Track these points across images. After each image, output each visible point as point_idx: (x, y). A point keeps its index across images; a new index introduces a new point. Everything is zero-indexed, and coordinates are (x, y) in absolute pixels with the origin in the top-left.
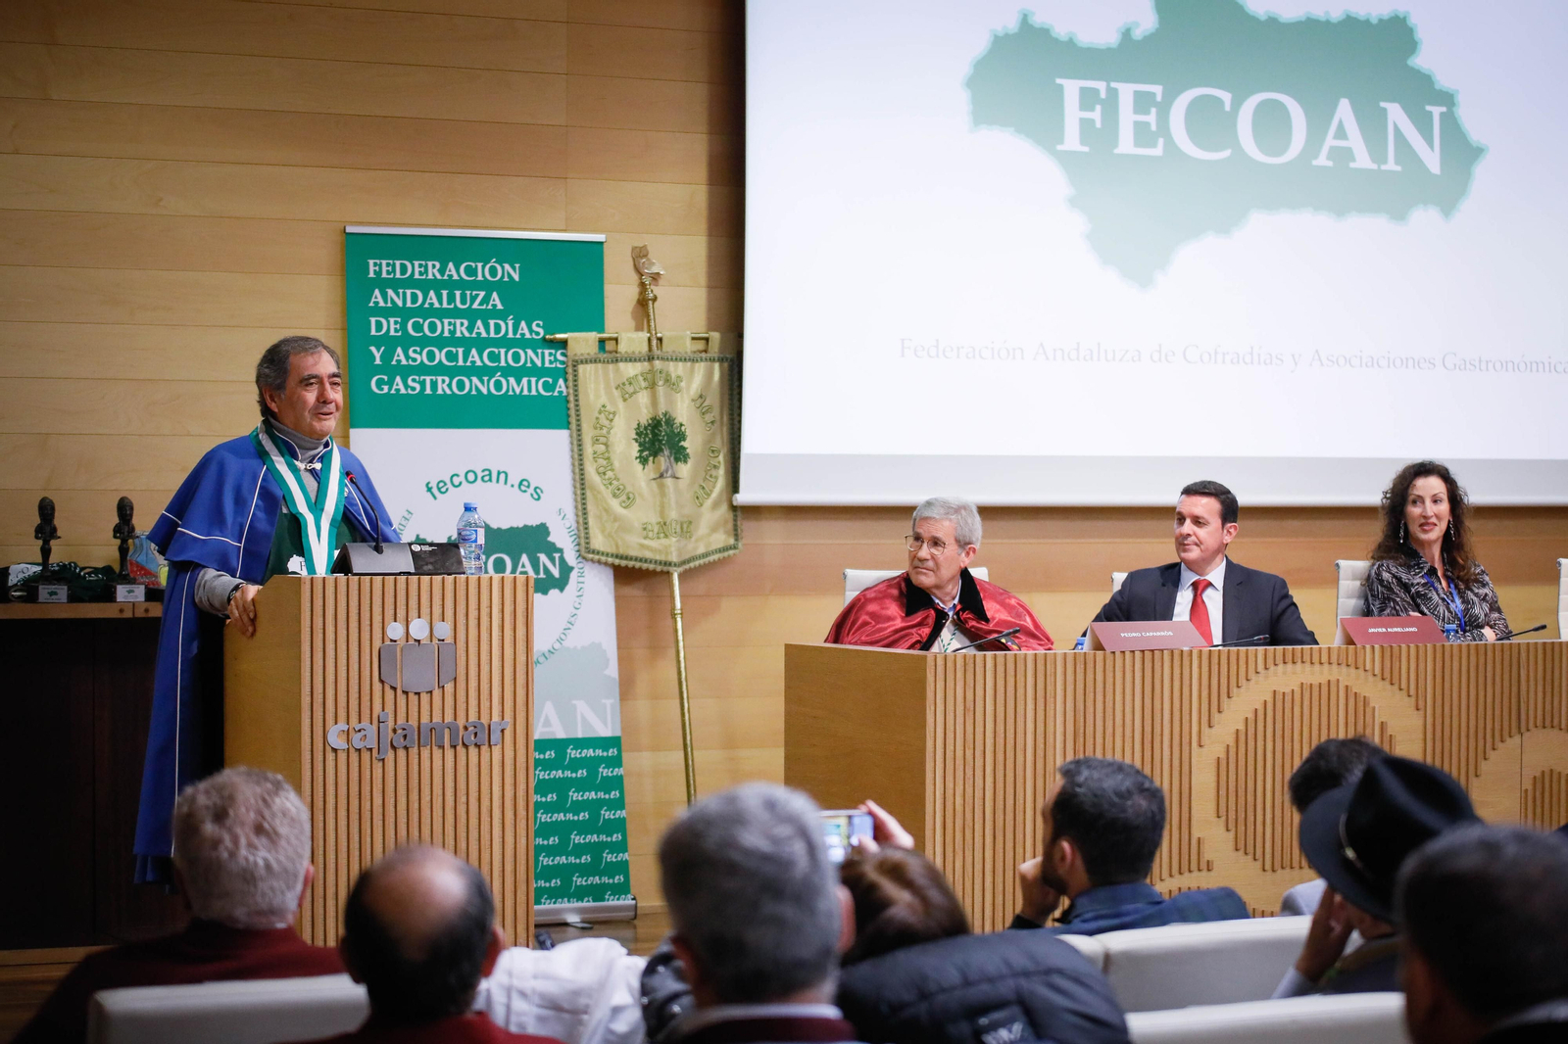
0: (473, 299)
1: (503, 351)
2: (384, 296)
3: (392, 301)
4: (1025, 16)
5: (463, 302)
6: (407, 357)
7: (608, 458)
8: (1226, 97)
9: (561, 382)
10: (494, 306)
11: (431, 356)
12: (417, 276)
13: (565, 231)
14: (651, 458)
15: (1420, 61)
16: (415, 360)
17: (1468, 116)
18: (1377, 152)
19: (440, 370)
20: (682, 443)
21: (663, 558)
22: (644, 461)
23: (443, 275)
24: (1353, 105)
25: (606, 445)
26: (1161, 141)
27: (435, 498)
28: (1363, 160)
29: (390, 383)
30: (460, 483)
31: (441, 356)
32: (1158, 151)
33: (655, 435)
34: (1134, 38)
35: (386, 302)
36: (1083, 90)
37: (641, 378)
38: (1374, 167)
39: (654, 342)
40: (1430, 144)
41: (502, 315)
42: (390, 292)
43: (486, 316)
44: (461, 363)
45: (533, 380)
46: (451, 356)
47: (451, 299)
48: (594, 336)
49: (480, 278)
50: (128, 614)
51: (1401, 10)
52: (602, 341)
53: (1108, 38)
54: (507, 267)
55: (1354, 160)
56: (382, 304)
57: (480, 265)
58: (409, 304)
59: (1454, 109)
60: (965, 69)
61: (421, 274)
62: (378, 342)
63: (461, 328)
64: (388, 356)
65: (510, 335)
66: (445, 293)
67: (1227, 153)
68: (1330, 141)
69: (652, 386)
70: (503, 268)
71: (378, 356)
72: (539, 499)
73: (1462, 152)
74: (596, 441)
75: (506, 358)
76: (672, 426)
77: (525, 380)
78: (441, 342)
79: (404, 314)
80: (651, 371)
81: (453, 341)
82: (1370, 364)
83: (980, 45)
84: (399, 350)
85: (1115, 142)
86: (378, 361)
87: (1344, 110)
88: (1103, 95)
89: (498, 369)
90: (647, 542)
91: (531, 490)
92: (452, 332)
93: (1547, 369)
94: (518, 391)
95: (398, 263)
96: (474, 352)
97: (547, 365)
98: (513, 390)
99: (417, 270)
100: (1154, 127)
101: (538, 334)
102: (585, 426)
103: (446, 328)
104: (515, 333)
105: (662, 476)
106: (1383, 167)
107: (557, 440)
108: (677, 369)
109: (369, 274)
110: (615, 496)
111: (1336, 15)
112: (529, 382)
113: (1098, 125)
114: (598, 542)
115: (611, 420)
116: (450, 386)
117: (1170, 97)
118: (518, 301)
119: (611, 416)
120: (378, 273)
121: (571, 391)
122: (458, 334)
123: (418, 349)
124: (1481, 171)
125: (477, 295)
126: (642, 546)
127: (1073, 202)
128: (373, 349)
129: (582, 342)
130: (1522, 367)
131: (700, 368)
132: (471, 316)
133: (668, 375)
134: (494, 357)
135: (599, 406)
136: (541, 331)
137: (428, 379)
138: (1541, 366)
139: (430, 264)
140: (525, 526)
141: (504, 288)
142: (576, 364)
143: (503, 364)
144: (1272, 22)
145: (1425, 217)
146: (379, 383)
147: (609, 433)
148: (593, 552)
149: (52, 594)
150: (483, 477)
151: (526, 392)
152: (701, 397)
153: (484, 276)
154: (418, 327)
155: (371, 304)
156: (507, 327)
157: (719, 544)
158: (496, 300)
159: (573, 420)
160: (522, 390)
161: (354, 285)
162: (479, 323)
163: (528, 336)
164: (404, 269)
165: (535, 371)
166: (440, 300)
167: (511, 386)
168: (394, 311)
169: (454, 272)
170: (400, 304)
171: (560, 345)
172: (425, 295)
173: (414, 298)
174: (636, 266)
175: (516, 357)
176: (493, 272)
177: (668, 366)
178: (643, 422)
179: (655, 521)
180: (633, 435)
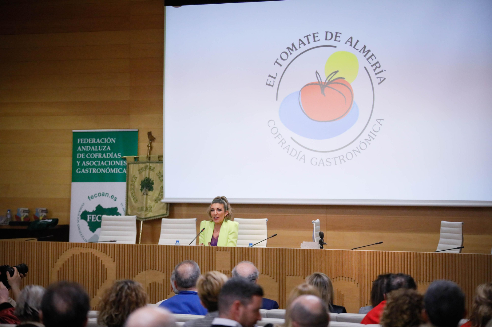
1: (110, 161)
2: (81, 148)
3: (83, 149)
5: (101, 149)
6: (86, 164)
9: (125, 169)
10: (108, 150)
11: (92, 163)
12: (89, 142)
13: (129, 129)
16: (87, 164)
19: (94, 167)
22: (141, 190)
23: (96, 142)
27: (90, 200)
29: (81, 170)
30: (97, 197)
31: (94, 163)
35: (81, 149)
37: (144, 168)
39: (148, 158)
41: (110, 152)
43: (106, 152)
44: (99, 165)
46: (97, 163)
47: (98, 148)
48: (133, 157)
49: (105, 142)
52: (135, 158)
54: (112, 139)
57: (105, 139)
58: (87, 150)
61: (91, 142)
62: (79, 160)
63: (100, 156)
64: (81, 163)
66: (96, 147)
72: (116, 200)
75: (110, 163)
76: (150, 181)
77: (115, 169)
78: (94, 160)
79: (86, 152)
81: (98, 159)
84: (84, 162)
86: (78, 165)
89: (108, 166)
91: (114, 198)
92: (97, 157)
94: (113, 172)
95: (85, 139)
96: (102, 162)
97: (121, 165)
99: (90, 141)
101: (119, 157)
104: (113, 156)
109: (77, 142)
110: (134, 199)
112: (116, 170)
115: (136, 179)
116: (96, 171)
118: (114, 148)
120: (80, 142)
121: (127, 172)
123: (89, 161)
125: (104, 147)
128: (77, 162)
129: (130, 158)
132: (102, 152)
134: (107, 163)
135: (133, 176)
136: (120, 156)
137: (91, 169)
139: (93, 139)
140: (112, 208)
141: (111, 145)
142: (128, 164)
143: (109, 165)
146: (79, 171)
147: (135, 182)
150: (102, 195)
153: (106, 142)
154: (89, 156)
155: (78, 150)
156: (111, 155)
157: (161, 214)
158: (109, 148)
159: (127, 179)
160: (114, 172)
161: (75, 145)
162: (104, 154)
163: (116, 157)
164: (86, 141)
165: (118, 167)
166: (95, 149)
167: (112, 171)
168: (83, 152)
169: (99, 141)
170: (85, 150)
171: (125, 159)
172: (91, 147)
173: (89, 148)
174: (149, 137)
175: (113, 163)
176: (109, 141)
177: (151, 165)
178: (143, 180)
179: (140, 207)
180: (140, 183)
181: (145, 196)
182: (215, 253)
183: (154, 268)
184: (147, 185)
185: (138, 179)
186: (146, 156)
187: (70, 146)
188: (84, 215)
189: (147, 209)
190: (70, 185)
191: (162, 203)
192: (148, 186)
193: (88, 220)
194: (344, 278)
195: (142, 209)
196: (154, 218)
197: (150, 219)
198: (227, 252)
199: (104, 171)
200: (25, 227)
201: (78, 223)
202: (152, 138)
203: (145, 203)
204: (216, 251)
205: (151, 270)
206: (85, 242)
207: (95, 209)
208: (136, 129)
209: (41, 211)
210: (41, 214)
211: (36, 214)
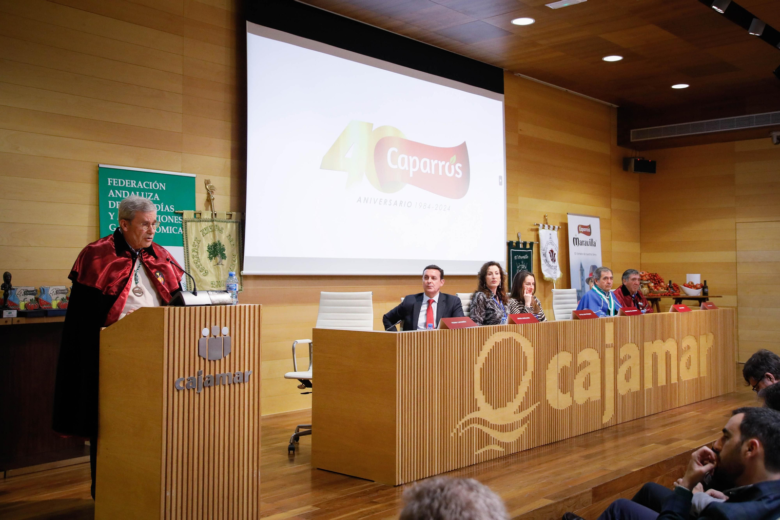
0: (148, 196)
2: (114, 193)
3: (118, 195)
7: (198, 258)
9: (180, 228)
10: (156, 199)
12: (127, 186)
13: (181, 172)
14: (213, 258)
20: (224, 252)
22: (211, 259)
23: (137, 186)
25: (197, 253)
33: (215, 249)
35: (115, 195)
37: (209, 228)
39: (214, 215)
41: (159, 203)
42: (117, 191)
45: (171, 227)
48: (192, 212)
49: (151, 188)
50: (9, 323)
52: (195, 214)
54: (161, 184)
56: (113, 196)
57: (151, 183)
61: (128, 185)
62: (112, 211)
65: (162, 210)
69: (214, 231)
70: (159, 185)
71: (112, 216)
74: (193, 251)
76: (221, 246)
80: (213, 225)
86: (112, 218)
90: (213, 289)
95: (120, 180)
97: (175, 222)
98: (164, 231)
99: (127, 183)
101: (172, 210)
102: (189, 245)
104: (164, 209)
105: (218, 264)
107: (179, 250)
108: (221, 225)
109: (108, 184)
110: (201, 271)
112: (169, 228)
118: (164, 198)
119: (199, 242)
120: (112, 184)
121: (184, 232)
125: (150, 194)
128: (110, 213)
129: (188, 214)
131: (229, 225)
133: (219, 227)
135: (194, 238)
139: (132, 181)
141: (159, 192)
142: (186, 222)
146: (112, 227)
147: (198, 248)
151: (168, 232)
152: (230, 235)
153: (152, 187)
155: (109, 196)
156: (161, 207)
158: (157, 197)
160: (167, 231)
161: (102, 188)
163: (169, 211)
164: (122, 183)
165: (172, 225)
168: (118, 199)
169: (141, 185)
170: (120, 196)
171: (180, 214)
175: (164, 219)
176: (156, 186)
177: (218, 224)
178: (210, 244)
179: (216, 281)
180: (207, 249)
181: (219, 267)
184: (217, 251)
185: (203, 244)
203: (222, 275)
208: (192, 173)
209: (55, 291)
210: (56, 296)
211: (44, 297)
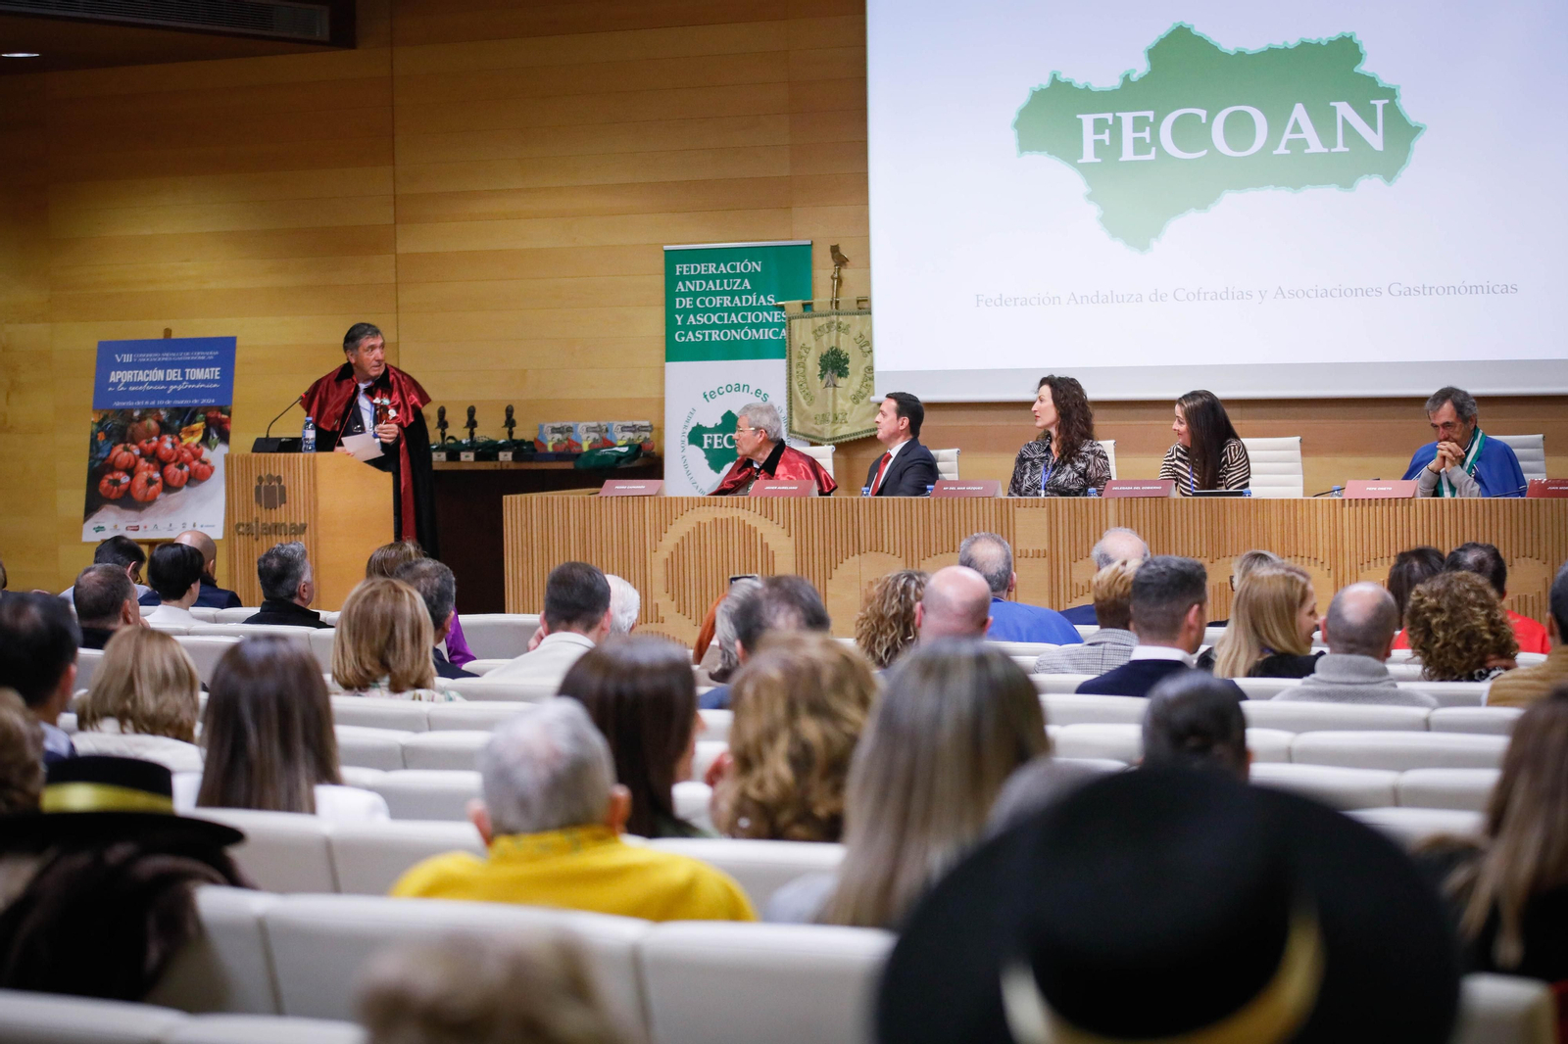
0: (734, 284)
1: (749, 314)
2: (684, 286)
3: (689, 288)
4: (1055, 75)
5: (728, 286)
6: (696, 320)
7: (804, 376)
8: (1203, 113)
9: (783, 330)
10: (746, 287)
11: (709, 319)
12: (703, 272)
13: (791, 239)
14: (827, 375)
15: (1364, 68)
16: (700, 321)
17: (1407, 105)
18: (1327, 137)
19: (714, 326)
21: (821, 436)
22: (822, 376)
23: (717, 271)
24: (1306, 107)
25: (804, 367)
26: (1154, 149)
28: (1315, 146)
29: (686, 335)
31: (714, 318)
32: (1152, 156)
33: (827, 361)
34: (1132, 80)
35: (685, 288)
36: (1096, 121)
37: (825, 327)
38: (1326, 150)
39: (834, 304)
40: (1374, 129)
41: (750, 293)
42: (688, 283)
43: (740, 293)
44: (726, 322)
45: (767, 330)
46: (721, 318)
47: (722, 285)
48: (799, 302)
49: (738, 271)
50: (504, 467)
51: (1347, 31)
52: (806, 305)
53: (1115, 83)
54: (754, 263)
55: (1308, 147)
56: (683, 290)
57: (738, 264)
59: (1396, 100)
60: (1012, 115)
61: (705, 271)
62: (680, 312)
63: (727, 301)
64: (684, 320)
65: (754, 304)
66: (718, 281)
67: (1204, 152)
68: (1287, 135)
69: (830, 331)
70: (752, 265)
71: (680, 320)
72: (765, 400)
73: (1402, 132)
74: (799, 365)
75: (751, 317)
76: (840, 355)
77: (761, 330)
78: (714, 310)
79: (695, 295)
80: (830, 322)
81: (722, 309)
82: (1324, 295)
83: (1023, 98)
84: (691, 316)
85: (1120, 153)
86: (679, 323)
87: (1299, 112)
88: (1110, 122)
89: (745, 325)
90: (816, 426)
91: (762, 396)
92: (722, 304)
93: (1485, 290)
94: (757, 337)
95: (692, 266)
96: (733, 315)
97: (776, 320)
98: (755, 336)
99: (703, 269)
100: (1148, 141)
101: (771, 302)
102: (793, 357)
103: (718, 302)
104: (757, 302)
105: (829, 385)
106: (1333, 150)
107: (779, 366)
108: (848, 320)
109: (676, 272)
110: (804, 398)
111: (1292, 42)
112: (765, 331)
113: (1107, 143)
114: (796, 426)
115: (807, 353)
116: (719, 336)
117: (1159, 119)
118: (759, 284)
119: (807, 350)
120: (681, 272)
121: (788, 336)
122: (725, 305)
123: (702, 315)
124: (1419, 144)
125: (736, 282)
126: (813, 428)
127: (1090, 197)
128: (677, 316)
129: (794, 305)
130: (1463, 290)
131: (861, 319)
133: (839, 324)
134: (744, 318)
135: (801, 345)
136: (773, 300)
137: (707, 332)
138: (1480, 289)
139: (710, 265)
141: (752, 276)
142: (790, 319)
143: (749, 321)
144: (1241, 54)
145: (1370, 186)
146: (680, 336)
147: (805, 360)
148: (795, 432)
149: (467, 456)
150: (735, 389)
151: (762, 337)
152: (861, 336)
153: (740, 269)
154: (702, 302)
155: (677, 290)
156: (752, 299)
157: (868, 428)
158: (747, 284)
159: (787, 353)
160: (760, 336)
161: (671, 279)
162: (737, 298)
163: (764, 304)
164: (696, 269)
165: (767, 325)
166: (715, 287)
167: (754, 334)
168: (689, 293)
169: (723, 269)
170: (693, 289)
171: (782, 308)
172: (707, 284)
173: (701, 284)
174: (833, 258)
175: (757, 317)
176: (746, 267)
177: (841, 319)
178: (825, 353)
179: (821, 414)
180: (819, 361)
181: (830, 390)
182: (1014, 512)
183: (880, 549)
184: (835, 364)
185: (812, 352)
186: (830, 300)
187: (659, 281)
188: (696, 436)
189: (836, 418)
190: (663, 368)
191: (870, 402)
192: (837, 368)
193: (706, 446)
194: (1299, 559)
195: (824, 418)
196: (852, 438)
197: (843, 440)
198: (1040, 509)
199: (738, 335)
200: (569, 465)
201: (683, 454)
202: (840, 261)
203: (830, 404)
204: (1016, 509)
205: (873, 553)
206: (701, 495)
207: (719, 422)
208: (807, 239)
209: (585, 428)
210: (586, 435)
211: (573, 437)
